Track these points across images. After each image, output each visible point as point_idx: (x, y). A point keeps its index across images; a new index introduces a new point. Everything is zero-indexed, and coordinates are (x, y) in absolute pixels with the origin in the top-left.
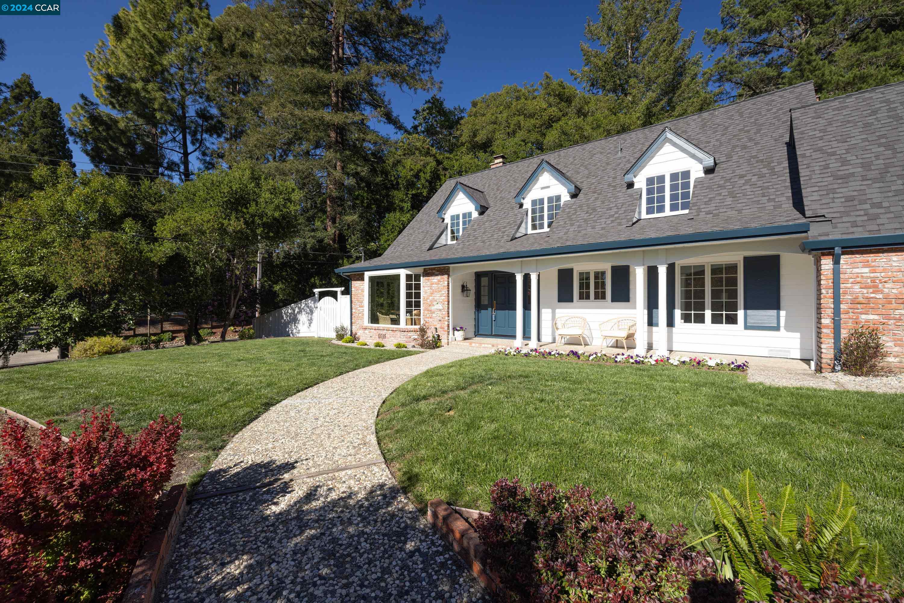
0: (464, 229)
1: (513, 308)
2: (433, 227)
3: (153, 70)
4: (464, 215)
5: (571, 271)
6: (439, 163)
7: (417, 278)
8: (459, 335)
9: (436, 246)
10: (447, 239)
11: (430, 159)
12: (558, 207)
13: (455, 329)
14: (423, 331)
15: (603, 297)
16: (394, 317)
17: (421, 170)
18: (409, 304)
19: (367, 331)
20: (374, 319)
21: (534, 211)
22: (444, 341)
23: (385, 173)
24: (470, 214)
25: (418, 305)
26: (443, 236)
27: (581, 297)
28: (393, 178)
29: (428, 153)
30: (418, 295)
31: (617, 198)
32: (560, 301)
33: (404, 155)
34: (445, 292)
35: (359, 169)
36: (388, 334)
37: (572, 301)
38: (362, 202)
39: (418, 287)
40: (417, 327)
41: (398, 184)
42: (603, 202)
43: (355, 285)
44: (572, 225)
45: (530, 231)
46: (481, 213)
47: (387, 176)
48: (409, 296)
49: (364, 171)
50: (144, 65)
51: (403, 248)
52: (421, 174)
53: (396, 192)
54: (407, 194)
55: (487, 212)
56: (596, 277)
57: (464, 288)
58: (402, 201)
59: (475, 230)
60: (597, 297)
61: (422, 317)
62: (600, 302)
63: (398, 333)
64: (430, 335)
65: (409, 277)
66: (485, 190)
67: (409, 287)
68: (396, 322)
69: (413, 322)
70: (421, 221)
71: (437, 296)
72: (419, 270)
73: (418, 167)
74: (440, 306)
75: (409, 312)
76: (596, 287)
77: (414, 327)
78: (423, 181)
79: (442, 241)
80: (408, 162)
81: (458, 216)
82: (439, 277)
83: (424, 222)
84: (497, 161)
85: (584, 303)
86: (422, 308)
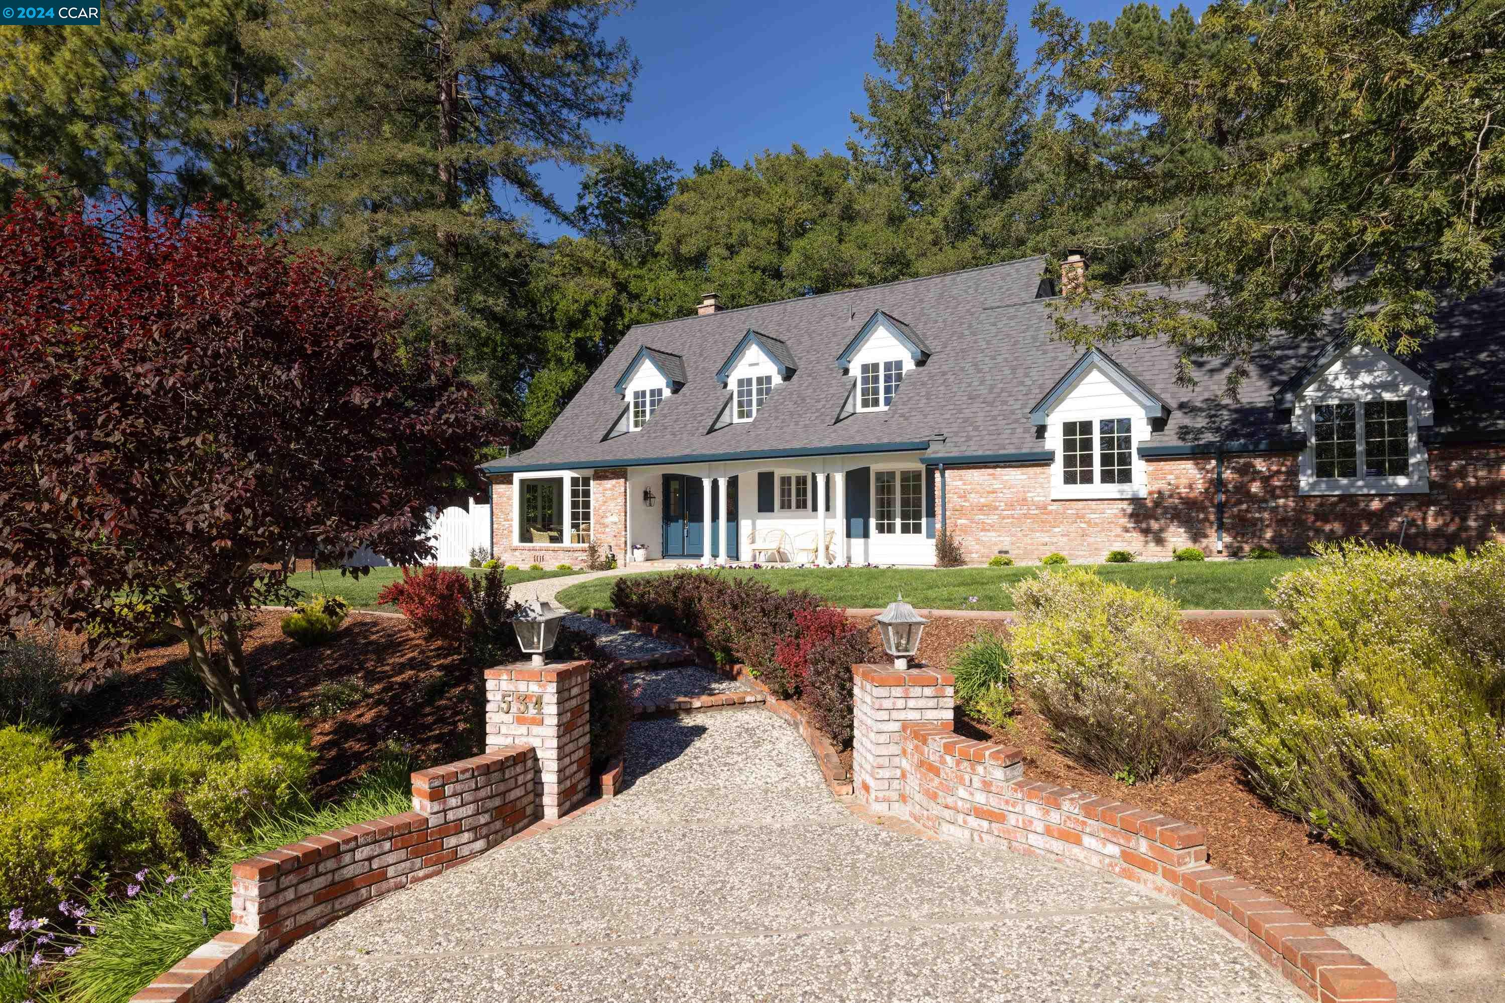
0: (652, 411)
1: (699, 518)
2: (608, 407)
3: (107, 105)
4: (652, 392)
5: (771, 474)
6: (622, 287)
7: (586, 482)
8: (640, 554)
9: (612, 435)
10: (628, 424)
11: (606, 283)
12: (768, 390)
13: (634, 547)
14: (593, 550)
15: (805, 507)
16: (555, 534)
17: (591, 302)
18: (575, 516)
19: (517, 553)
20: (525, 537)
21: (740, 394)
22: (620, 562)
23: (532, 303)
24: (660, 391)
25: (587, 516)
26: (624, 419)
27: (782, 507)
28: (544, 311)
29: (603, 271)
30: (587, 505)
31: (830, 385)
32: (760, 510)
33: (564, 275)
34: (621, 500)
35: (491, 301)
36: (548, 555)
37: (772, 510)
38: (494, 350)
39: (587, 494)
40: (586, 545)
41: (552, 320)
42: (815, 391)
43: (498, 490)
44: (776, 418)
45: (736, 420)
46: (675, 391)
47: (534, 305)
48: (575, 505)
49: (499, 304)
50: (93, 97)
51: (565, 436)
52: (592, 308)
53: (549, 334)
54: (568, 336)
55: (684, 390)
56: (798, 483)
57: (647, 496)
58: (561, 348)
59: (665, 416)
60: (798, 507)
61: (592, 533)
62: (801, 512)
63: (561, 554)
64: (603, 554)
65: (575, 482)
66: (685, 354)
67: (575, 494)
68: (558, 539)
69: (580, 539)
70: (592, 395)
71: (611, 505)
72: (589, 473)
73: (588, 295)
74: (615, 518)
75: (575, 526)
76: (798, 495)
77: (581, 545)
78: (595, 318)
79: (621, 427)
80: (571, 287)
81: (644, 393)
82: (614, 482)
83: (596, 396)
84: (707, 302)
85: (786, 512)
86: (592, 521)
